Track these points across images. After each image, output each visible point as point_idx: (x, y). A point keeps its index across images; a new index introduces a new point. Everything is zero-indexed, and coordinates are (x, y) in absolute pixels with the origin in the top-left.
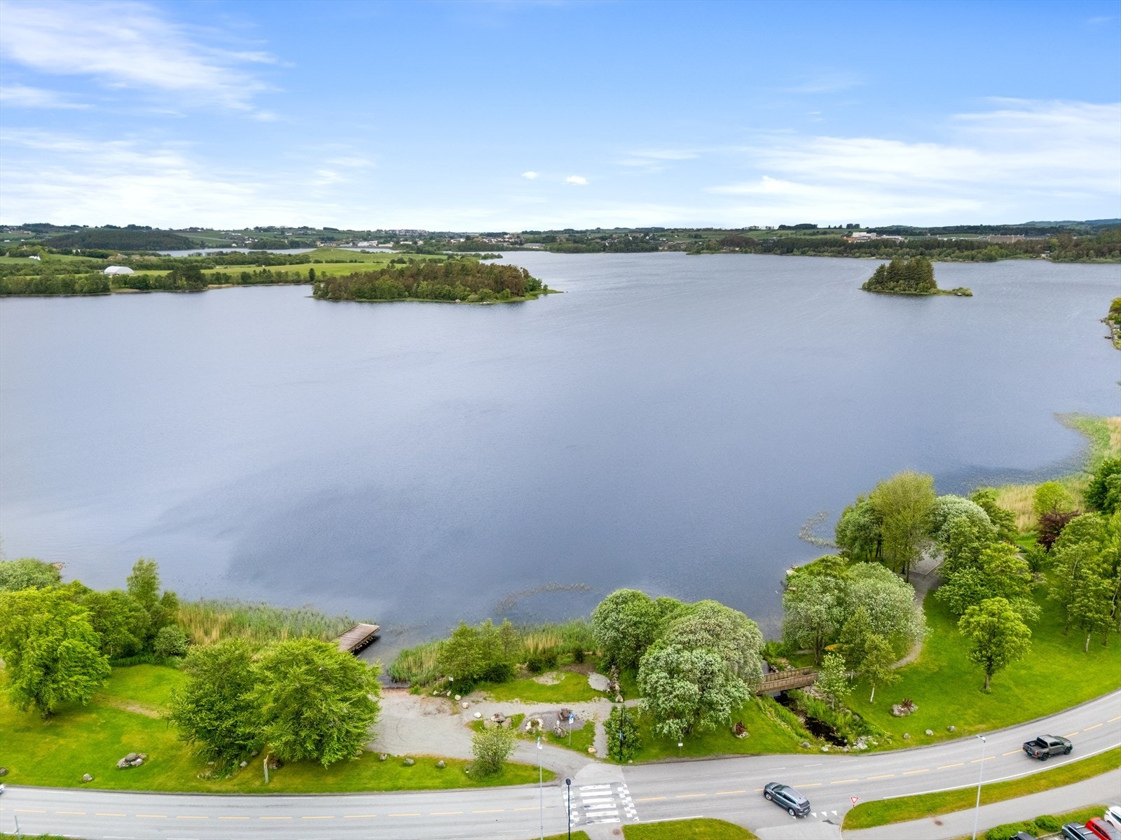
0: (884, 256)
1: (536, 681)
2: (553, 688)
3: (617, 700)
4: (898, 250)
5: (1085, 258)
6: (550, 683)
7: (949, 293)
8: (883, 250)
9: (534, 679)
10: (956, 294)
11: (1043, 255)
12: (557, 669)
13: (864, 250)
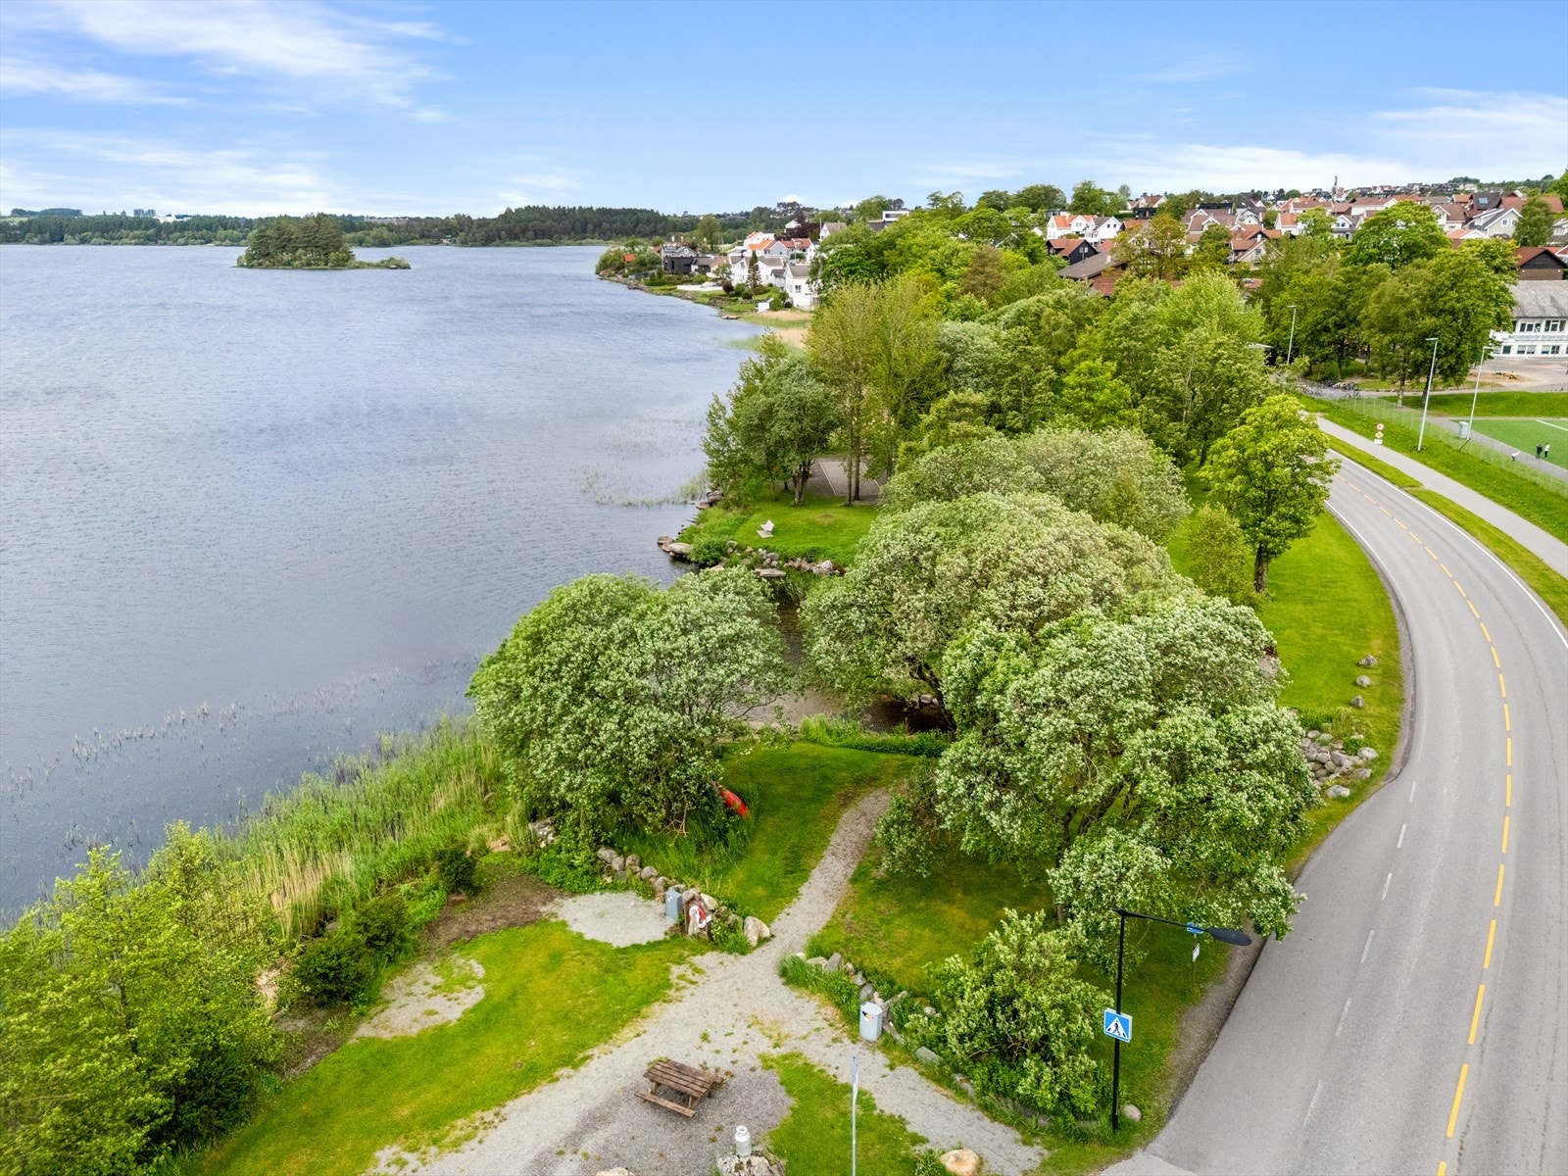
0: (227, 241)
1: (386, 1035)
2: (484, 1021)
3: (753, 939)
4: (247, 232)
5: (497, 241)
6: (451, 1011)
7: (377, 266)
8: (221, 233)
9: (365, 1030)
10: (388, 267)
11: (445, 241)
12: (418, 953)
13: (190, 233)
